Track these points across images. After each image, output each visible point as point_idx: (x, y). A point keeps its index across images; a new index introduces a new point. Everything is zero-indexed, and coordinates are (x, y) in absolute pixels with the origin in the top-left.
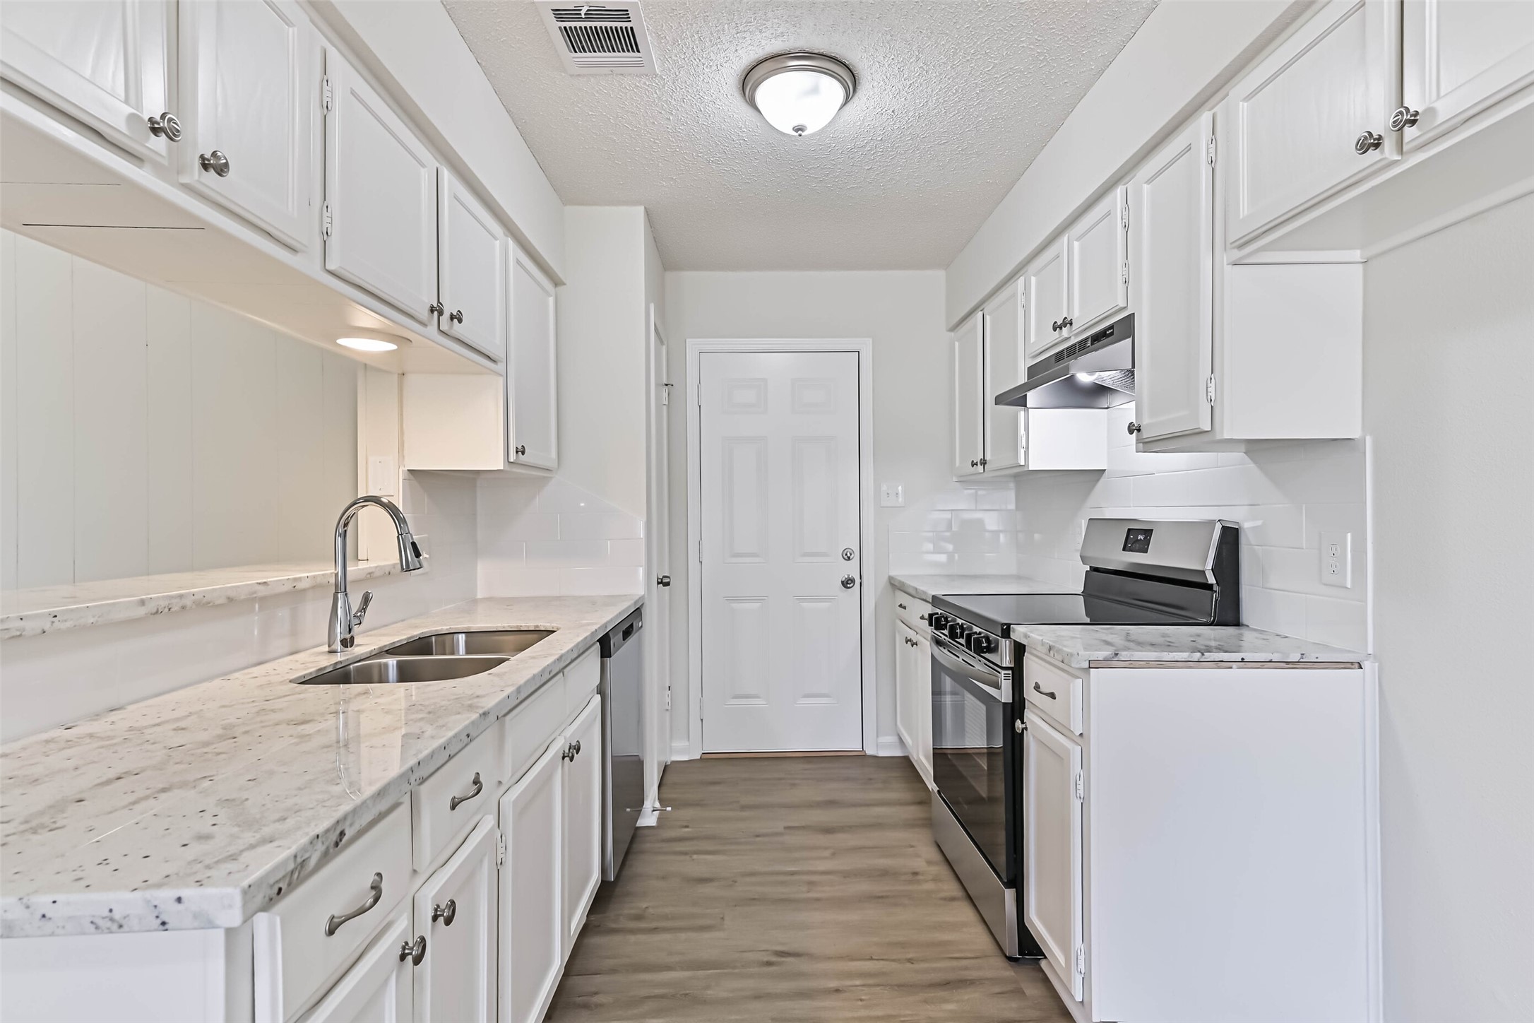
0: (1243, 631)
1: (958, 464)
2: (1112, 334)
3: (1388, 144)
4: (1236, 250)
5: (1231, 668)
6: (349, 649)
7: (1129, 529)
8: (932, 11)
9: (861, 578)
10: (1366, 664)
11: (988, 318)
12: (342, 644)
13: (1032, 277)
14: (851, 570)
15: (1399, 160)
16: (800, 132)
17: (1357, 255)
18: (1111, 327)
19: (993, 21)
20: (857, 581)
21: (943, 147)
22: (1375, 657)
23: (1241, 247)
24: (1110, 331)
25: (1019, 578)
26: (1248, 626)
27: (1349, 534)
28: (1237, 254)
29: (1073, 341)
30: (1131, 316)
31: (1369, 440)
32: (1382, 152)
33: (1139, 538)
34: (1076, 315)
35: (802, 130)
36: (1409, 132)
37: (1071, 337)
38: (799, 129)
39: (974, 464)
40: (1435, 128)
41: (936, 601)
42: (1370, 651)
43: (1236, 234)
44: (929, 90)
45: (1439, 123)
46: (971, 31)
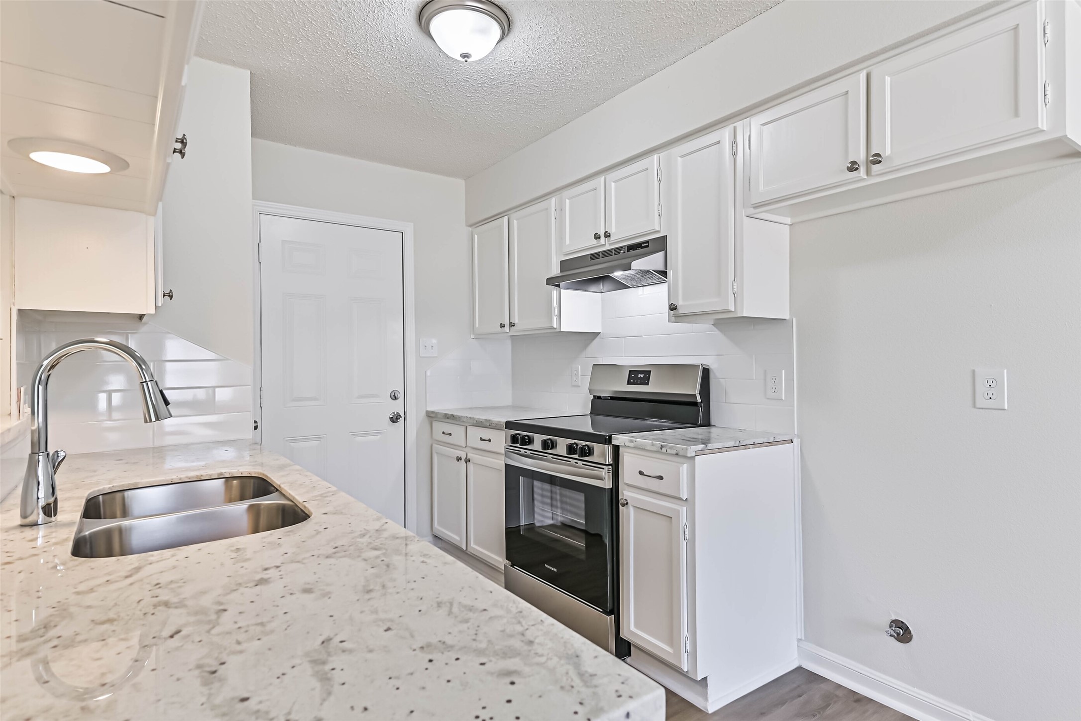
0: (713, 430)
1: (477, 325)
2: (647, 246)
3: (862, 170)
4: (752, 209)
5: (750, 448)
6: (53, 519)
7: (630, 371)
8: (587, 7)
9: (405, 414)
10: (795, 441)
11: (515, 223)
12: (45, 513)
13: (567, 200)
14: (397, 407)
15: (865, 179)
16: (466, 59)
17: (788, 220)
18: (647, 242)
19: (615, 27)
20: (403, 416)
21: (528, 96)
22: (798, 436)
23: (755, 208)
24: (645, 245)
25: (514, 407)
26: (715, 426)
27: (783, 371)
28: (751, 211)
29: (607, 247)
30: (665, 238)
31: (794, 320)
32: (860, 173)
33: (639, 376)
34: (612, 230)
35: (468, 57)
36: (875, 168)
37: (606, 245)
38: (465, 56)
39: (502, 326)
40: (892, 167)
41: (509, 425)
42: (796, 434)
43: (755, 200)
44: (548, 56)
45: (894, 165)
46: (599, 29)
